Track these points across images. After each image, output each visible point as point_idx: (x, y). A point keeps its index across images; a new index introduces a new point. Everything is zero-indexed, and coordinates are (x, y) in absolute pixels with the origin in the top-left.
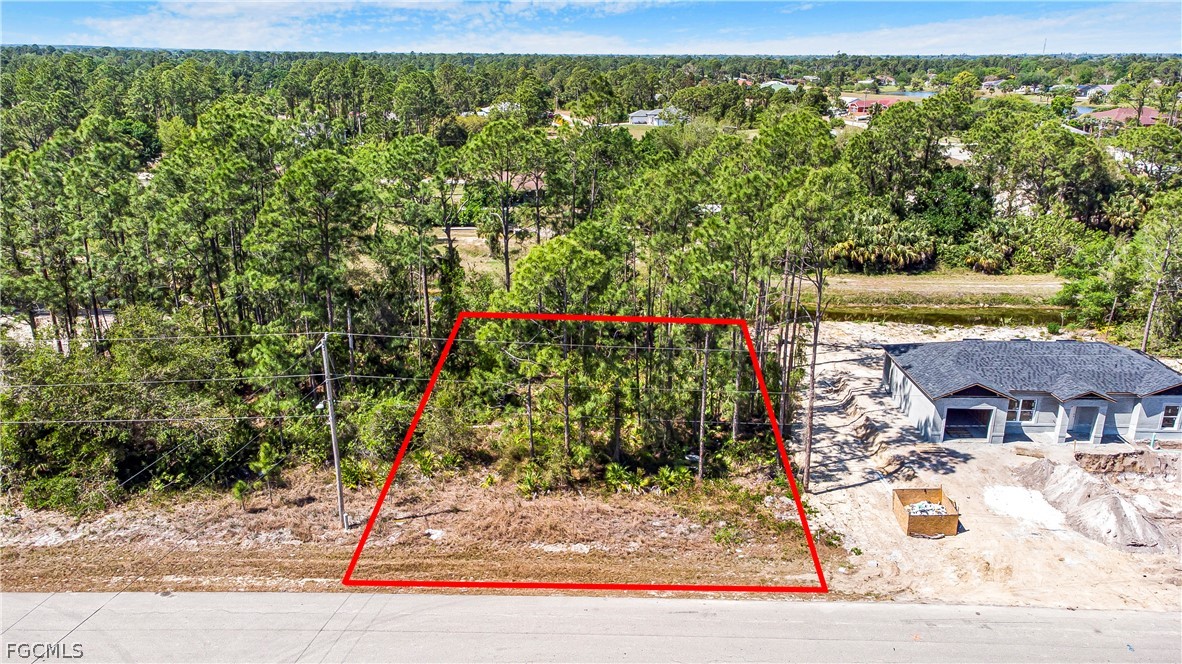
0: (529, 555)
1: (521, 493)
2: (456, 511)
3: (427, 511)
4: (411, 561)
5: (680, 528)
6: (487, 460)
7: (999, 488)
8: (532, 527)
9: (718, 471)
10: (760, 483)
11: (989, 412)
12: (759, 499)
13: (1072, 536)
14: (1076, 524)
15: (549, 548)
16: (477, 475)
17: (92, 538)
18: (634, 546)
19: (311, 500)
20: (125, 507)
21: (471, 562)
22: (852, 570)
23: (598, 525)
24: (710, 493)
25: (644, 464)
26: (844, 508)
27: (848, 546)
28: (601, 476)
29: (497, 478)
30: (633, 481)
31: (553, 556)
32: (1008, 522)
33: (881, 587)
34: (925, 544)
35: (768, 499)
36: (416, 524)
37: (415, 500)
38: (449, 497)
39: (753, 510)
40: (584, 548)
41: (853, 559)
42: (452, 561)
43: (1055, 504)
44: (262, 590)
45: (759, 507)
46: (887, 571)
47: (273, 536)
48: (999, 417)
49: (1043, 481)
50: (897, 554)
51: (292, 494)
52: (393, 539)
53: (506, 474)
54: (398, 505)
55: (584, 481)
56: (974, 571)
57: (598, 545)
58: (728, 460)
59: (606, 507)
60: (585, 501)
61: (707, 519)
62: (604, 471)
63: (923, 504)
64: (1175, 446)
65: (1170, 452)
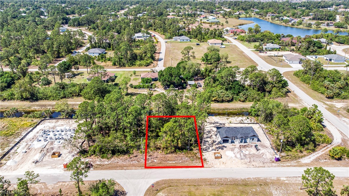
0: (167, 163)
1: (165, 154)
2: (157, 157)
3: (153, 157)
4: (153, 165)
5: (186, 159)
6: (159, 149)
7: (228, 151)
8: (167, 159)
9: (191, 150)
10: (197, 151)
11: (229, 140)
12: (197, 154)
13: (235, 158)
14: (236, 157)
15: (170, 162)
16: (158, 151)
17: (112, 163)
18: (180, 162)
19: (137, 156)
20: (113, 158)
21: (161, 165)
22: (207, 164)
23: (176, 159)
24: (190, 153)
25: (181, 149)
26: (208, 155)
27: (207, 161)
28: (175, 151)
29: (161, 152)
30: (180, 152)
31: (170, 163)
32: (228, 156)
33: (210, 166)
34: (217, 160)
35: (198, 154)
36: (152, 159)
37: (151, 156)
38: (155, 154)
39: (196, 156)
40: (174, 162)
41: (207, 162)
42: (158, 164)
43: (234, 154)
44: (136, 169)
45: (197, 155)
46: (211, 164)
47: (134, 162)
48: (230, 141)
49: (234, 150)
50: (213, 162)
51: (134, 155)
52: (150, 162)
53: (162, 151)
54: (149, 156)
55: (173, 152)
56: (222, 163)
57: (176, 162)
58: (193, 148)
59: (177, 156)
60: (174, 155)
61: (190, 157)
62: (176, 150)
63: (217, 154)
64: (254, 143)
65: (253, 144)
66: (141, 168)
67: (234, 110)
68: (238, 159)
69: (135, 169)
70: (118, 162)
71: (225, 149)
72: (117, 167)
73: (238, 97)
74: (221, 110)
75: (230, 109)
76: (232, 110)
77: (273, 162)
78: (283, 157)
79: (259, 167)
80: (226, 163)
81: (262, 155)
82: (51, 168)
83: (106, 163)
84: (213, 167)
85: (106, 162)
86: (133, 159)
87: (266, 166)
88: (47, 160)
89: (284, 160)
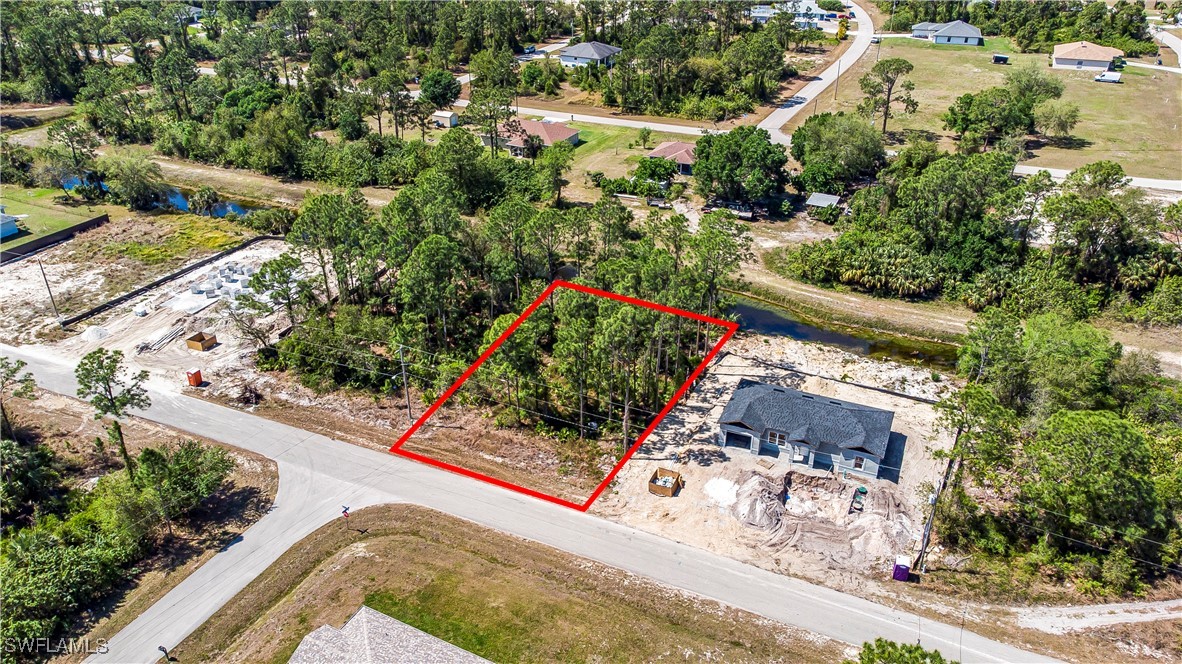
0: (475, 457)
1: (495, 425)
2: (461, 428)
3: (450, 425)
4: (426, 448)
6: (493, 403)
7: (721, 479)
10: (612, 446)
11: (750, 437)
12: (601, 455)
13: (728, 512)
14: (735, 507)
16: (483, 411)
17: (319, 406)
18: (522, 464)
19: (406, 407)
20: (334, 394)
21: (450, 456)
22: (605, 501)
23: (514, 450)
24: (580, 446)
25: (559, 424)
26: (638, 470)
27: (616, 489)
28: (535, 425)
29: (490, 415)
31: (485, 461)
32: (703, 497)
33: (609, 511)
34: (650, 498)
35: (605, 456)
37: (448, 418)
38: (465, 418)
39: (592, 460)
40: (500, 460)
41: (611, 496)
42: (443, 452)
43: (737, 495)
44: (366, 447)
45: (597, 459)
46: (619, 505)
47: (383, 422)
48: (756, 441)
49: (744, 481)
50: (633, 498)
51: (400, 402)
52: (427, 436)
53: (496, 414)
54: (439, 418)
55: (528, 426)
56: (658, 515)
58: (605, 430)
59: (526, 442)
60: (519, 437)
61: (565, 460)
63: (669, 478)
64: (858, 479)
65: (852, 482)
66: (382, 447)
67: (914, 338)
68: (738, 518)
69: (363, 446)
70: (335, 410)
71: (716, 466)
72: (322, 424)
73: (965, 285)
74: (857, 323)
75: (897, 330)
76: (904, 331)
77: (878, 577)
78: (940, 573)
79: (795, 575)
80: (674, 519)
81: (851, 535)
82: (161, 375)
83: (304, 402)
84: (615, 518)
85: (306, 399)
86: (385, 412)
87: (829, 583)
88: (173, 351)
89: (938, 583)
